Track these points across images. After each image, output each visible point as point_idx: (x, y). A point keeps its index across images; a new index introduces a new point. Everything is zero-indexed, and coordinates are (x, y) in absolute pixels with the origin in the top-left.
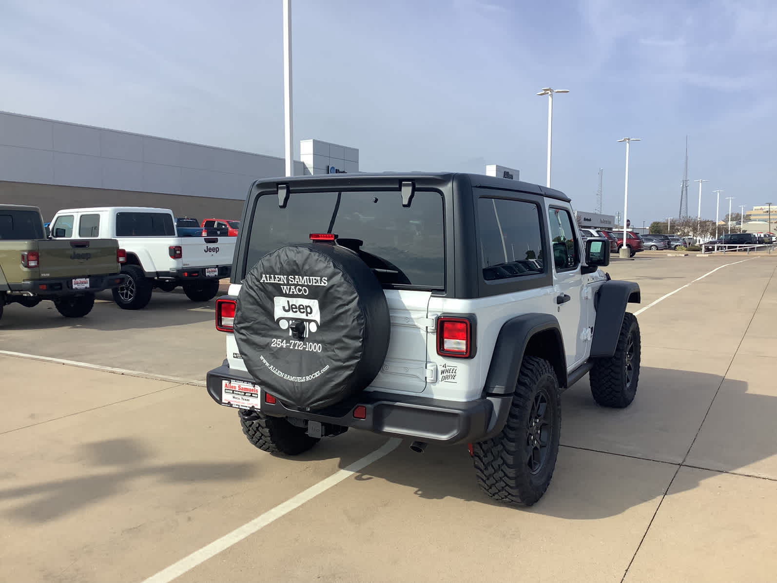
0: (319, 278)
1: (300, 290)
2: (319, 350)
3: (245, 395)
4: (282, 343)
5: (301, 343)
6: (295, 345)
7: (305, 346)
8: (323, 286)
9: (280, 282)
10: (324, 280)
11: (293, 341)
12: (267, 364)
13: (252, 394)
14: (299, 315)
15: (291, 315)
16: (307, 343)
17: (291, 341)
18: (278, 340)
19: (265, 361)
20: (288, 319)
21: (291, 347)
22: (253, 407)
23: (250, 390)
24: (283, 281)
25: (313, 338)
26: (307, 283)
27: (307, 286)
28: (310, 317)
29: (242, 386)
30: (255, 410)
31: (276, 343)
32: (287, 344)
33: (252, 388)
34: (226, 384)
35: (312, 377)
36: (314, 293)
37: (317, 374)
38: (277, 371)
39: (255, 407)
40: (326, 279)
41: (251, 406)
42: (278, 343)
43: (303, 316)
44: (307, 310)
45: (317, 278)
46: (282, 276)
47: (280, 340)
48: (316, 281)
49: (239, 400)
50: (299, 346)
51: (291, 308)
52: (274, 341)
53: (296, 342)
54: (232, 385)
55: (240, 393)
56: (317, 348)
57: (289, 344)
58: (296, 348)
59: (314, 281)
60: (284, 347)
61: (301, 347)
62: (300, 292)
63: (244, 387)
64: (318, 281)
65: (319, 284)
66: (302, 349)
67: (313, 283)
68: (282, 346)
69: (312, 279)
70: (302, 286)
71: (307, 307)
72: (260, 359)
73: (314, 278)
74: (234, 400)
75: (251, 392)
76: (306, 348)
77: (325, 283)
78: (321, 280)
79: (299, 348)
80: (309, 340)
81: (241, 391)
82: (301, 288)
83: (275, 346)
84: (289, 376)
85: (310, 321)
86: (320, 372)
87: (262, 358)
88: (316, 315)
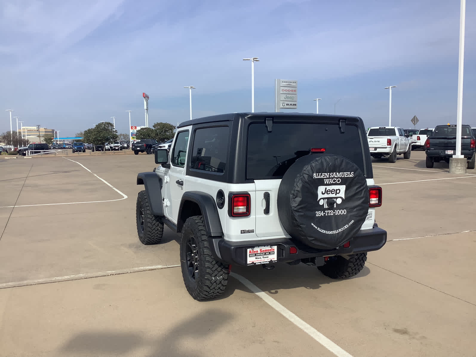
0: (349, 173)
1: (334, 181)
2: (345, 213)
3: (265, 254)
4: (321, 213)
5: (332, 212)
6: (328, 213)
7: (334, 213)
8: (352, 177)
9: (325, 177)
10: (352, 173)
11: (327, 211)
12: (316, 227)
13: (270, 252)
14: (331, 195)
15: (326, 196)
16: (336, 211)
17: (326, 211)
18: (319, 212)
19: (314, 226)
20: (324, 199)
21: (327, 215)
22: (271, 260)
23: (268, 250)
24: (327, 176)
25: (339, 207)
26: (341, 176)
27: (341, 178)
28: (338, 195)
29: (262, 249)
30: (273, 262)
31: (318, 214)
32: (324, 213)
33: (270, 248)
34: (250, 251)
35: (343, 229)
36: (344, 181)
37: (346, 227)
38: (322, 230)
39: (273, 260)
40: (353, 173)
41: (269, 260)
42: (319, 213)
43: (334, 196)
44: (336, 192)
45: (348, 173)
46: (326, 174)
47: (320, 212)
48: (347, 175)
49: (261, 259)
50: (330, 213)
51: (327, 192)
52: (317, 213)
53: (328, 211)
54: (254, 250)
55: (261, 254)
56: (343, 212)
57: (325, 213)
58: (329, 215)
59: (346, 175)
60: (323, 215)
61: (332, 214)
62: (334, 182)
63: (264, 249)
64: (348, 174)
65: (349, 176)
66: (333, 214)
67: (345, 176)
68: (322, 215)
69: (345, 173)
70: (337, 178)
71: (337, 190)
72: (312, 225)
73: (346, 173)
74: (257, 260)
75: (270, 251)
76: (335, 213)
77: (352, 175)
78: (350, 174)
79: (331, 215)
80: (337, 209)
81: (262, 252)
82: (336, 179)
83: (318, 216)
84: (328, 232)
85: (337, 198)
86: (348, 225)
87: (312, 224)
88: (342, 194)
